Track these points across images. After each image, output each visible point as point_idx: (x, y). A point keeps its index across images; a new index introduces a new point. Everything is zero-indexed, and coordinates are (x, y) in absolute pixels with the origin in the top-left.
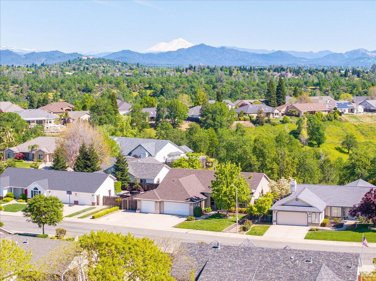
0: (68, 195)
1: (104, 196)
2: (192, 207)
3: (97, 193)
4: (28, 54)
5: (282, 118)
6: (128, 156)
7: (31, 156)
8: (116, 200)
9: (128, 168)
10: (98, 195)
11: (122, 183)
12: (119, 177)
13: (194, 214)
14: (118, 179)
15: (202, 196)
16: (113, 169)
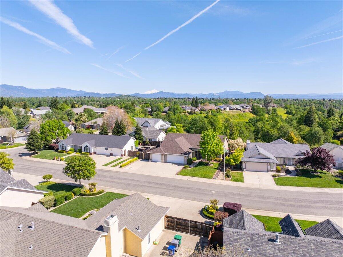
0: (106, 150)
1: (128, 151)
2: (186, 158)
3: (124, 149)
4: (104, 94)
5: (200, 112)
6: (141, 126)
7: (94, 127)
8: (136, 153)
9: (142, 133)
10: (125, 150)
11: (139, 141)
12: (137, 137)
13: (187, 163)
14: (137, 139)
15: (190, 151)
16: (134, 134)
